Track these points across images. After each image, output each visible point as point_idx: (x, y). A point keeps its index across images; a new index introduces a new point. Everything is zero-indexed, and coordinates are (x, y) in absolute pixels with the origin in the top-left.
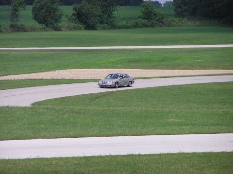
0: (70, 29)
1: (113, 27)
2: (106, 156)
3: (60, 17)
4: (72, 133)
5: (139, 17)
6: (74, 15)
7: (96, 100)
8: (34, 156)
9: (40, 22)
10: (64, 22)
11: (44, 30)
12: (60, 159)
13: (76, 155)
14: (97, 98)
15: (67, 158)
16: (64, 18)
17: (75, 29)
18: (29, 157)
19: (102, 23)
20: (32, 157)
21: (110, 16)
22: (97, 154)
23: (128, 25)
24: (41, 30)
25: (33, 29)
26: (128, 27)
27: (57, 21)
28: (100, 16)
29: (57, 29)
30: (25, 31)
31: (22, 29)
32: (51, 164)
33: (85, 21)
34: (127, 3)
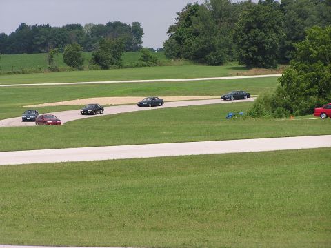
0: (90, 69)
1: (121, 66)
2: (118, 159)
3: (83, 61)
4: (93, 144)
5: (140, 59)
6: (93, 59)
7: (110, 120)
8: (66, 160)
9: (69, 65)
10: (86, 65)
11: (72, 70)
12: (86, 162)
13: (97, 159)
14: (111, 118)
15: (90, 161)
16: (86, 61)
17: (94, 69)
18: (63, 161)
19: (113, 64)
21: (119, 59)
22: (111, 158)
24: (69, 70)
25: (64, 70)
26: (132, 67)
27: (81, 64)
28: (111, 59)
29: (81, 69)
30: (58, 71)
31: (56, 70)
32: (79, 166)
33: (100, 63)
34: (131, 50)
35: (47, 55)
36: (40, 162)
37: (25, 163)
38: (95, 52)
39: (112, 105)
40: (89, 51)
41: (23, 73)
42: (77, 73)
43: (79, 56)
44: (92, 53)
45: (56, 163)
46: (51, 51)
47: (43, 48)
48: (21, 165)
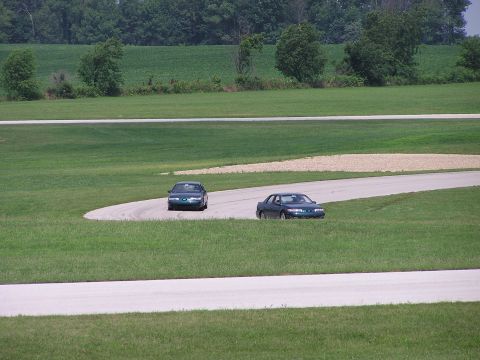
0: (339, 84)
1: (413, 80)
2: (401, 305)
3: (322, 65)
4: (342, 266)
5: (458, 64)
6: (346, 60)
7: (384, 209)
10: (328, 73)
12: (323, 310)
13: (349, 303)
14: (386, 204)
15: (333, 308)
17: (348, 84)
18: (268, 306)
19: (394, 74)
20: (274, 307)
21: (408, 61)
22: (385, 301)
23: (440, 78)
24: (288, 86)
25: (276, 86)
26: (439, 82)
27: (317, 71)
29: (317, 85)
30: (262, 88)
31: (257, 86)
32: (306, 318)
33: (364, 70)
34: (437, 40)
35: (236, 49)
36: (211, 307)
37: (176, 309)
38: (351, 43)
39: (389, 174)
40: (337, 41)
41: (177, 92)
42: (307, 94)
43: (314, 52)
44: (344, 45)
45: (252, 311)
46: (246, 39)
47: (227, 31)
48: (166, 314)
